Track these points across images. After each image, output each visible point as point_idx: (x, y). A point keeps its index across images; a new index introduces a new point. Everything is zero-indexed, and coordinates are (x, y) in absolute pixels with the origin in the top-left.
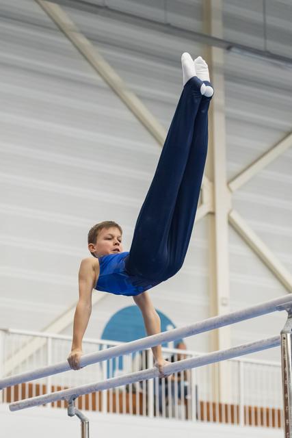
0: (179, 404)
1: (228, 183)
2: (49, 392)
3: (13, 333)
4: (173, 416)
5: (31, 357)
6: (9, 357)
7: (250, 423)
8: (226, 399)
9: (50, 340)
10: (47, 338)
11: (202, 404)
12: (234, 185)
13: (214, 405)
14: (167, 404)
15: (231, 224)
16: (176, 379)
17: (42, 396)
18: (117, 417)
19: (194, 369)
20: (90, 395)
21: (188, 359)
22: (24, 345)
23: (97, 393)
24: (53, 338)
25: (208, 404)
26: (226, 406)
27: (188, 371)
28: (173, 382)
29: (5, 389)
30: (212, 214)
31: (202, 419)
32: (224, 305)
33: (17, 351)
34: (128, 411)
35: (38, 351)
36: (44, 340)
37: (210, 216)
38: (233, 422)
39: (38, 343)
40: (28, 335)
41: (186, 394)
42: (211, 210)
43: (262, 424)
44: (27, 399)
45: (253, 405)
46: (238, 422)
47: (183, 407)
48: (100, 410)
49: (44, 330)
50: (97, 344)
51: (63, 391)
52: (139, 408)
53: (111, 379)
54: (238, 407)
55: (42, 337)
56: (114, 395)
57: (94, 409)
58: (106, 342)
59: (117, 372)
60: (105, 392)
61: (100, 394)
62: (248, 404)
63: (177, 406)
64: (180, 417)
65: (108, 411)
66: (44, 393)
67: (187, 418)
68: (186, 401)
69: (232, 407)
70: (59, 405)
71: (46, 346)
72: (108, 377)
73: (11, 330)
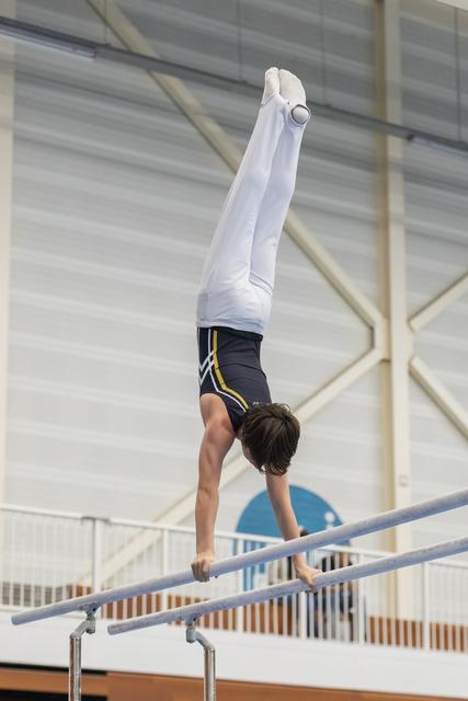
0: (341, 620)
1: (409, 319)
2: (164, 608)
3: (116, 524)
4: (334, 636)
5: (140, 556)
6: (111, 556)
7: (438, 647)
8: (406, 613)
9: (166, 533)
10: (162, 530)
11: (372, 620)
12: (416, 323)
13: (389, 621)
14: (325, 621)
15: (413, 375)
16: (337, 588)
17: (154, 614)
18: (257, 637)
19: (362, 580)
20: (221, 613)
21: (355, 565)
22: (131, 540)
23: (230, 611)
24: (171, 531)
25: (381, 620)
26: (405, 623)
27: (354, 581)
28: (333, 591)
29: (105, 606)
30: (387, 362)
31: (373, 641)
32: (404, 485)
33: (122, 547)
34: (271, 630)
35: (150, 548)
36: (158, 534)
37: (385, 365)
38: (414, 645)
39: (150, 538)
40: (135, 526)
41: (350, 605)
42: (386, 356)
43: (454, 647)
44: (135, 618)
45: (442, 621)
46: (422, 645)
47: (346, 624)
48: (234, 628)
49: (157, 520)
50: (229, 538)
51: (183, 607)
52: (286, 627)
53: (249, 592)
54: (421, 625)
55: (155, 529)
56: (253, 608)
57: (226, 627)
58: (243, 536)
59: (257, 576)
60: (240, 610)
61: (234, 611)
62: (434, 621)
63: (338, 623)
64: (342, 638)
65: (245, 629)
66: (158, 609)
67: (352, 639)
68: (351, 616)
69: (414, 624)
70: (178, 623)
71: (160, 540)
72: (245, 589)
73: (113, 520)
